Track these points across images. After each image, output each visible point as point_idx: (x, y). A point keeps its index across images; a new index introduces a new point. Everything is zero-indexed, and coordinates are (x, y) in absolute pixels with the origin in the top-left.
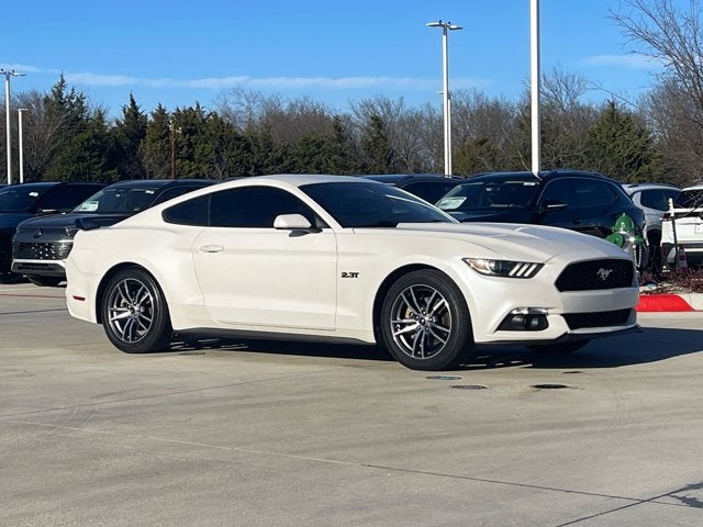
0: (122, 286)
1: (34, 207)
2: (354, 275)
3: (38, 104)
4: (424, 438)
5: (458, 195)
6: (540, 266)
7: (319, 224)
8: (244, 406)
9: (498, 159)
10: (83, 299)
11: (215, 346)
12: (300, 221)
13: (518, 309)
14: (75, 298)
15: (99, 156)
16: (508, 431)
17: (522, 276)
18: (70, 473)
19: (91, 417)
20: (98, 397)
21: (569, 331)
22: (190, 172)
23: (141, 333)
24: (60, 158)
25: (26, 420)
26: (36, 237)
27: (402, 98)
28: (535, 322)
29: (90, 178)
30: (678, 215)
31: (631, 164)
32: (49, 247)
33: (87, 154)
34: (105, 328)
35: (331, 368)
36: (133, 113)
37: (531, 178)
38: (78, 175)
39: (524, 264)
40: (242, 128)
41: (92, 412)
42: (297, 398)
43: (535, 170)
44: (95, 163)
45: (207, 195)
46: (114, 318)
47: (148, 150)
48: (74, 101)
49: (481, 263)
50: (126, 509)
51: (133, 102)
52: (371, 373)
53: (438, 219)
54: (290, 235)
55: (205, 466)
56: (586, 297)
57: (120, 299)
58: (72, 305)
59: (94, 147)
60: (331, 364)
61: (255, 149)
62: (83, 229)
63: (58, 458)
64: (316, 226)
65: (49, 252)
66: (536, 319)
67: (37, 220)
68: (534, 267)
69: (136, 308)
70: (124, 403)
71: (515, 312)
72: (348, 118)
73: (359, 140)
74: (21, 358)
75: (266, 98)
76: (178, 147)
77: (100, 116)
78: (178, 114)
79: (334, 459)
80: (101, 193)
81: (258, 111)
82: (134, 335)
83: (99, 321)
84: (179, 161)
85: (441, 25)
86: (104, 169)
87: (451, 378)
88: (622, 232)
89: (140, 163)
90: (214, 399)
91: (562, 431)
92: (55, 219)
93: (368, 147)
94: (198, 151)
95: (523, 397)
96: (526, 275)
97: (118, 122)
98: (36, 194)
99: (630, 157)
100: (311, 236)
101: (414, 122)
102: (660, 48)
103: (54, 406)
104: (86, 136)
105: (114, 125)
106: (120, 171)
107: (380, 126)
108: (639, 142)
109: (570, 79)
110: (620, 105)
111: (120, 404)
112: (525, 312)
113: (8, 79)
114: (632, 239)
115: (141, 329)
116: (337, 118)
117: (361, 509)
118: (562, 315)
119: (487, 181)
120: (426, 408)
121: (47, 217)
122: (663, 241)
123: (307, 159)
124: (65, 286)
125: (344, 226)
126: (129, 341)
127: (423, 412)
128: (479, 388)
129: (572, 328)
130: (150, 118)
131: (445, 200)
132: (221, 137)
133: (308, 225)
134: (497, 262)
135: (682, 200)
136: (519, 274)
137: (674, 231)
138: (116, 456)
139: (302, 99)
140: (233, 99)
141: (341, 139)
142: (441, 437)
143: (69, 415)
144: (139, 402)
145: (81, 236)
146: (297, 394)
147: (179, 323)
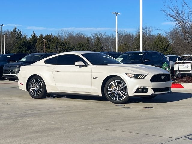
0: (34, 81)
1: (9, 60)
2: (96, 78)
3: (9, 34)
4: (116, 122)
5: (121, 57)
6: (146, 76)
7: (87, 64)
8: (67, 113)
9: (130, 48)
10: (23, 84)
11: (58, 97)
12: (82, 63)
13: (140, 87)
14: (21, 84)
15: (25, 47)
16: (139, 120)
17: (141, 78)
18: (21, 131)
19: (26, 116)
20: (27, 110)
21: (154, 93)
22: (49, 51)
23: (38, 93)
24: (15, 47)
25: (9, 116)
26: (9, 68)
27: (105, 33)
28: (145, 91)
29: (23, 53)
30: (179, 63)
31: (165, 50)
32: (13, 71)
33: (22, 46)
34: (29, 92)
35: (90, 103)
36: (34, 36)
37: (141, 53)
38: (19, 52)
39: (142, 75)
40: (63, 40)
41: (26, 114)
42: (81, 111)
43: (141, 51)
44: (24, 49)
45: (56, 57)
46: (31, 89)
47: (38, 45)
48: (19, 33)
49: (130, 75)
50: (38, 140)
51: (34, 33)
52: (101, 104)
53: (118, 63)
54: (79, 67)
55: (58, 129)
56: (158, 84)
57: (33, 84)
58: (20, 86)
59: (24, 45)
60: (90, 102)
61: (66, 46)
62: (23, 66)
63: (18, 127)
64: (86, 65)
65: (13, 72)
66: (145, 90)
67: (9, 64)
68: (144, 76)
69: (37, 87)
70: (35, 112)
71: (139, 88)
72: (90, 38)
73: (93, 43)
74: (6, 100)
75: (69, 32)
76: (46, 45)
77: (25, 37)
78: (46, 36)
79: (93, 127)
80: (26, 56)
81: (67, 35)
82: (37, 94)
83: (27, 90)
84: (46, 49)
85: (115, 13)
86: (26, 51)
87: (122, 106)
88: (165, 67)
89: (36, 49)
90: (59, 111)
91: (154, 120)
92: (14, 63)
93: (96, 45)
94: (51, 46)
95: (142, 110)
96: (142, 78)
97: (30, 38)
98: (9, 57)
99: (164, 48)
100: (85, 67)
101: (108, 39)
102: (175, 19)
103: (16, 113)
104: (21, 42)
105: (29, 39)
106: (31, 51)
107: (99, 40)
108: (167, 44)
109: (149, 28)
110: (162, 35)
111: (34, 112)
112: (142, 88)
113: (1, 27)
114: (168, 69)
115: (39, 92)
116: (88, 38)
117: (101, 140)
118: (152, 89)
119: (129, 54)
120: (116, 113)
121: (12, 63)
122: (174, 70)
123: (80, 48)
124: (18, 81)
125: (94, 65)
126: (35, 96)
127: (115, 115)
128: (130, 108)
129: (154, 92)
130: (39, 37)
131: (118, 59)
132: (57, 43)
133: (84, 64)
134: (135, 74)
135: (180, 59)
136: (140, 78)
137: (178, 67)
138: (34, 126)
139: (79, 33)
140: (61, 32)
141: (89, 43)
142: (121, 121)
143: (20, 115)
144: (39, 112)
145: (22, 67)
146: (81, 110)
147: (49, 91)
